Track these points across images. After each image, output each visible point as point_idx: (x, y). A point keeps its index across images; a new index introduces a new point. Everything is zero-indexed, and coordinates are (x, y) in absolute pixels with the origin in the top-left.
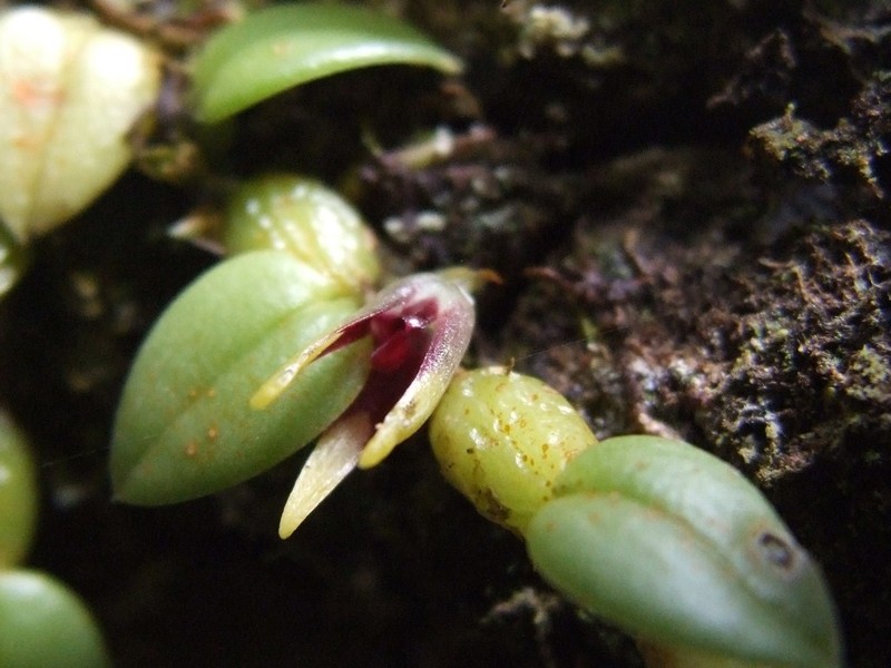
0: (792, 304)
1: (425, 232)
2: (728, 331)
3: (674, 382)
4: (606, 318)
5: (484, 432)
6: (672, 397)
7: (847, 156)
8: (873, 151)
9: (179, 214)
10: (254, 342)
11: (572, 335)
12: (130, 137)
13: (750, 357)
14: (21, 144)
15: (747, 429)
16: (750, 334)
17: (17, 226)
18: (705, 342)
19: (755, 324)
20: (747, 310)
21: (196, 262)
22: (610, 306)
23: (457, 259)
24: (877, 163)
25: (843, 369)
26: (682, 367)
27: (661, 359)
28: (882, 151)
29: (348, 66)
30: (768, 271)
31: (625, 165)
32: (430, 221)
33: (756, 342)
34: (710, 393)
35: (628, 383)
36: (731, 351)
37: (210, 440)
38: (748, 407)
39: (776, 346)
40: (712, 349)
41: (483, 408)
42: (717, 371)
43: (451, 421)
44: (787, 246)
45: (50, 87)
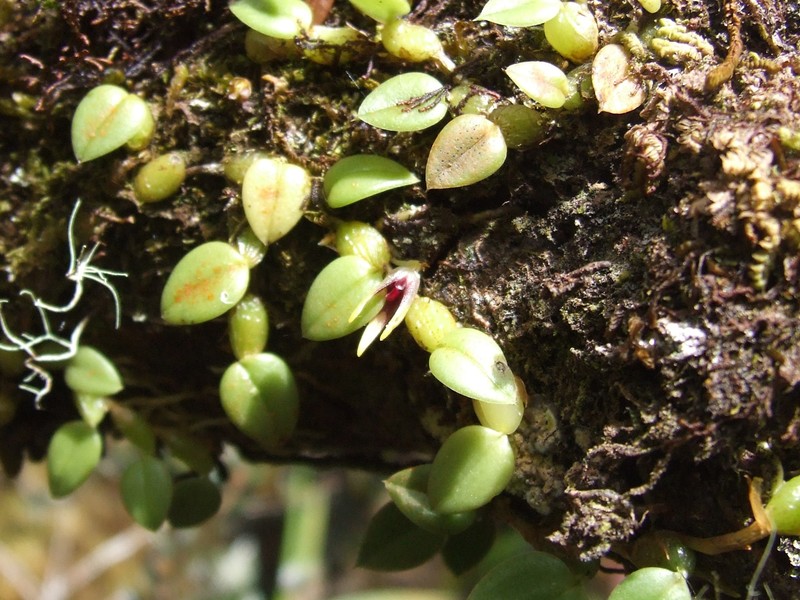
0: (524, 279)
1: (406, 244)
2: (504, 286)
3: (485, 303)
4: (467, 276)
5: (421, 322)
6: (484, 307)
7: (542, 231)
8: (552, 230)
9: (321, 237)
10: (348, 289)
11: (455, 280)
12: (301, 208)
13: (509, 296)
14: (265, 212)
15: (507, 320)
16: (510, 288)
17: (264, 240)
18: (496, 288)
19: (512, 285)
20: (510, 279)
21: (331, 255)
22: (468, 272)
23: (415, 257)
24: (553, 234)
25: (535, 305)
26: (488, 297)
27: (483, 293)
28: (555, 230)
29: (380, 192)
30: (518, 266)
31: (478, 217)
32: (407, 240)
33: (511, 291)
34: (497, 307)
35: (471, 301)
36: (504, 293)
37: (335, 322)
38: (508, 313)
39: (517, 294)
40: (499, 291)
41: (421, 314)
42: (499, 299)
43: (411, 318)
44: (525, 259)
45: (272, 191)
